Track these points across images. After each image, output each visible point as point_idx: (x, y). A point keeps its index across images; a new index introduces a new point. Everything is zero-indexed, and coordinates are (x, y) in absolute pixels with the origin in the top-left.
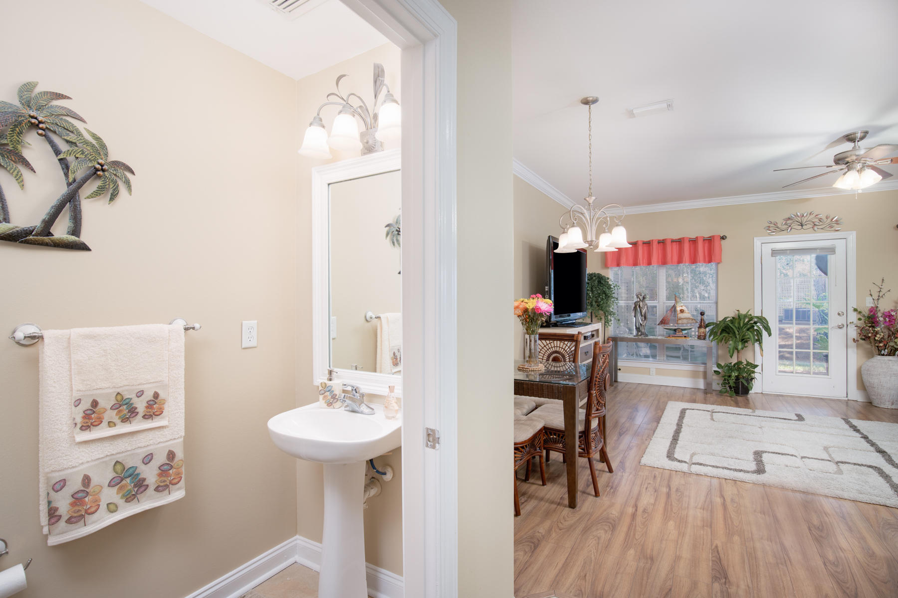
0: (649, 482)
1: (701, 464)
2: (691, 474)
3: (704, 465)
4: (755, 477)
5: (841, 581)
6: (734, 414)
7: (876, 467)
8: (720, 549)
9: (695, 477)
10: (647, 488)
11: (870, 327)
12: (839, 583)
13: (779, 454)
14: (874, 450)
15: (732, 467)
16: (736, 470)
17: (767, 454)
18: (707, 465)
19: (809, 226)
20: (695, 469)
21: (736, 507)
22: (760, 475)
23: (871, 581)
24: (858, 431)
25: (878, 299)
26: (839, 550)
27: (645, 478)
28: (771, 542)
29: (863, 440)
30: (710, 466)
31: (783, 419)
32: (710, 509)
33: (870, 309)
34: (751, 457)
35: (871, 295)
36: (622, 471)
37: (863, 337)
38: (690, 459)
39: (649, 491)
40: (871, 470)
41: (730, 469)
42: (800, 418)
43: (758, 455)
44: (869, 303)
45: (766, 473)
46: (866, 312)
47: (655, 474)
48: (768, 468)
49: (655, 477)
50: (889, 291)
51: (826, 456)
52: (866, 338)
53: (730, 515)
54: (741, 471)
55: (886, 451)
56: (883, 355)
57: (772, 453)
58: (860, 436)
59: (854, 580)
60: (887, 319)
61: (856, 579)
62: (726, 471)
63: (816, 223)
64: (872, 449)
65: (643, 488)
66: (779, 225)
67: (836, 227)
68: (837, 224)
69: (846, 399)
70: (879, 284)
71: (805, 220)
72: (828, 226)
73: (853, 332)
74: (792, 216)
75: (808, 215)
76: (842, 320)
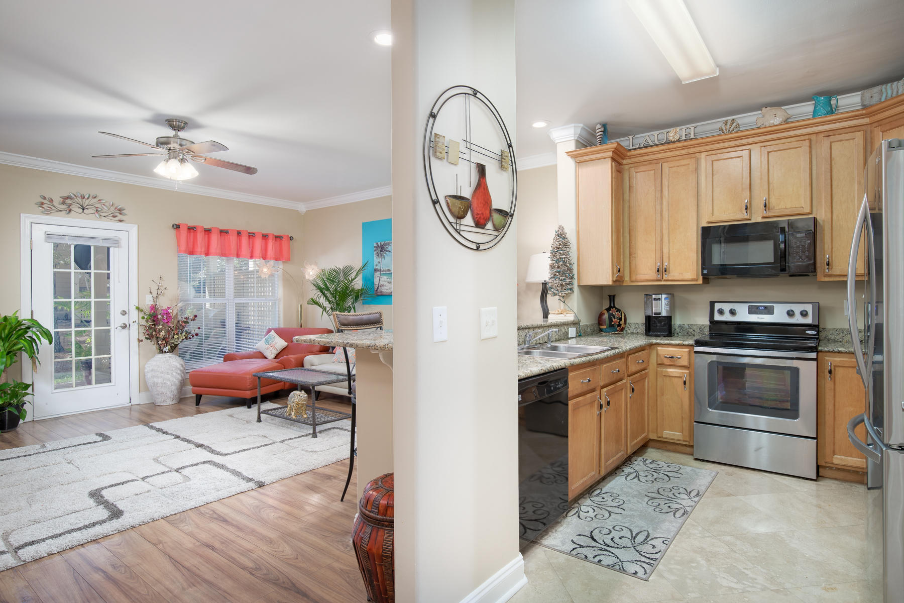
1: (32, 543)
2: (25, 564)
3: (38, 542)
4: (116, 524)
5: (275, 580)
6: (19, 457)
7: (209, 461)
9: (36, 566)
11: (153, 325)
12: (274, 583)
13: (118, 484)
14: (194, 447)
15: (80, 526)
16: (86, 527)
17: (105, 490)
18: (43, 540)
19: (90, 211)
20: (27, 554)
21: (126, 572)
22: (121, 519)
23: (289, 564)
24: (166, 433)
25: (157, 297)
26: (249, 553)
28: (195, 586)
29: (177, 440)
30: (47, 539)
31: (87, 444)
32: (97, 595)
33: (150, 307)
34: (91, 502)
35: (151, 293)
37: (148, 337)
38: (6, 544)
40: (206, 465)
41: (79, 529)
42: (106, 438)
43: (96, 495)
44: (149, 301)
45: (125, 514)
46: (147, 310)
48: (121, 506)
50: (165, 289)
51: (162, 469)
52: (150, 337)
53: (128, 586)
54: (94, 524)
55: (203, 443)
56: (165, 352)
57: (109, 487)
58: (173, 437)
59: (280, 571)
60: (165, 316)
61: (281, 570)
62: (75, 534)
63: (98, 209)
64: (191, 446)
66: (56, 203)
67: (120, 217)
68: (120, 214)
69: (130, 404)
70: (157, 281)
71: (86, 202)
72: (111, 215)
73: (135, 332)
74: (72, 195)
75: (91, 198)
76: (124, 320)
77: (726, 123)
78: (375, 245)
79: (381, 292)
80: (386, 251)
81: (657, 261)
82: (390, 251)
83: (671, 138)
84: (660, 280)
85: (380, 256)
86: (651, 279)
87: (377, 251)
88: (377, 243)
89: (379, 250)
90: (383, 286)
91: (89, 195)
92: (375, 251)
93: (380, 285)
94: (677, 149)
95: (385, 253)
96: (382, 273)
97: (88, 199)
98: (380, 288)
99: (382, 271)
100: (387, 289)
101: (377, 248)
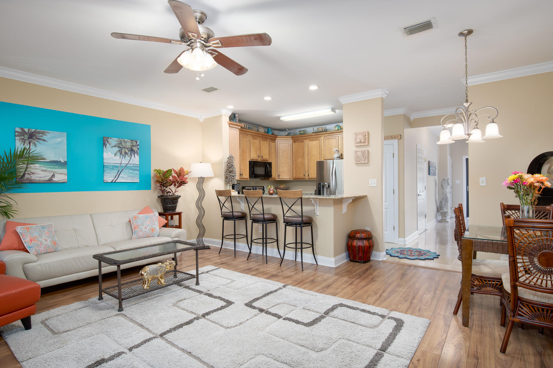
0: (425, 307)
8: (400, 279)
10: (427, 303)
27: (427, 310)
36: (446, 316)
39: (426, 301)
47: (418, 313)
49: (419, 311)
65: (429, 303)
77: (254, 127)
78: (19, 130)
80: (39, 139)
82: (44, 140)
85: (27, 142)
87: (22, 137)
88: (22, 129)
89: (27, 136)
92: (17, 135)
95: (37, 141)
101: (22, 133)
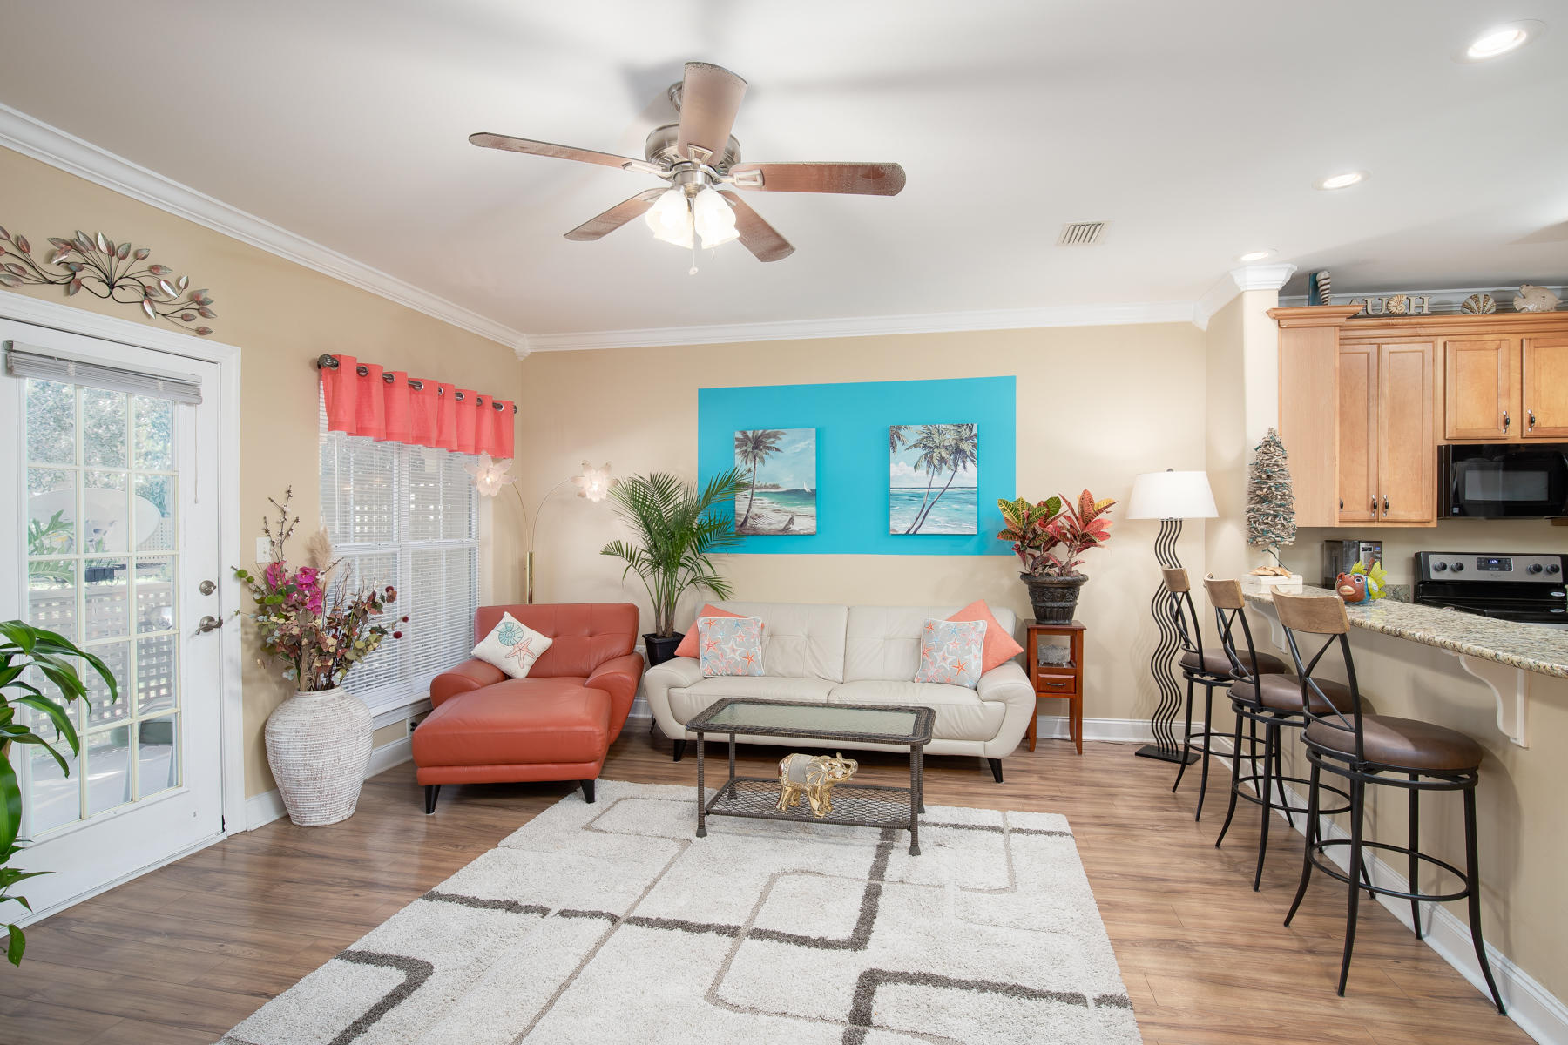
19: (128, 294)
25: (280, 542)
33: (267, 570)
35: (268, 532)
44: (263, 554)
46: (260, 577)
63: (151, 292)
66: (37, 256)
67: (200, 322)
68: (203, 315)
69: (224, 837)
70: (281, 501)
71: (120, 268)
72: (179, 314)
73: (233, 642)
74: (82, 239)
75: (130, 257)
76: (209, 606)
77: (1475, 298)
78: (739, 436)
79: (755, 529)
80: (769, 448)
81: (1371, 492)
82: (777, 450)
83: (1393, 309)
84: (1373, 521)
85: (751, 456)
86: (1362, 518)
87: (744, 448)
88: (744, 433)
89: (750, 445)
90: (759, 517)
91: (129, 247)
92: (737, 447)
93: (750, 514)
94: (1403, 326)
95: (766, 453)
96: (756, 491)
97: (124, 257)
98: (750, 522)
99: (758, 488)
100: (770, 524)
101: (744, 441)
